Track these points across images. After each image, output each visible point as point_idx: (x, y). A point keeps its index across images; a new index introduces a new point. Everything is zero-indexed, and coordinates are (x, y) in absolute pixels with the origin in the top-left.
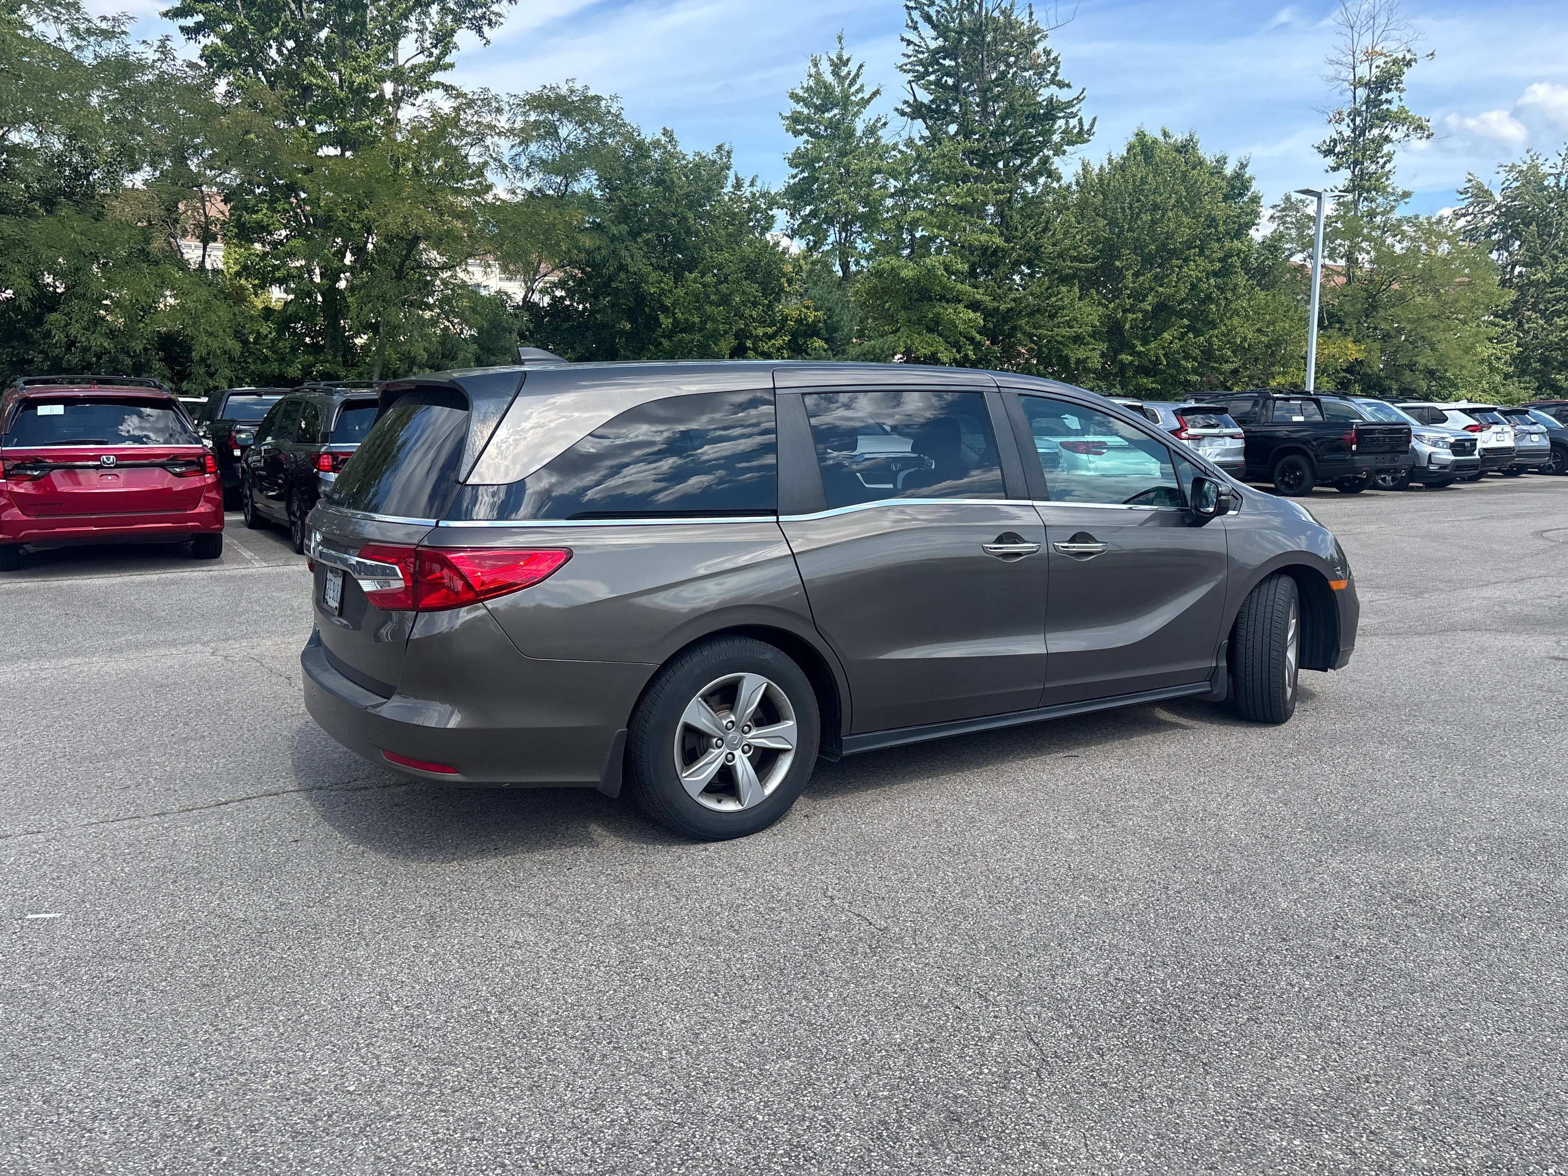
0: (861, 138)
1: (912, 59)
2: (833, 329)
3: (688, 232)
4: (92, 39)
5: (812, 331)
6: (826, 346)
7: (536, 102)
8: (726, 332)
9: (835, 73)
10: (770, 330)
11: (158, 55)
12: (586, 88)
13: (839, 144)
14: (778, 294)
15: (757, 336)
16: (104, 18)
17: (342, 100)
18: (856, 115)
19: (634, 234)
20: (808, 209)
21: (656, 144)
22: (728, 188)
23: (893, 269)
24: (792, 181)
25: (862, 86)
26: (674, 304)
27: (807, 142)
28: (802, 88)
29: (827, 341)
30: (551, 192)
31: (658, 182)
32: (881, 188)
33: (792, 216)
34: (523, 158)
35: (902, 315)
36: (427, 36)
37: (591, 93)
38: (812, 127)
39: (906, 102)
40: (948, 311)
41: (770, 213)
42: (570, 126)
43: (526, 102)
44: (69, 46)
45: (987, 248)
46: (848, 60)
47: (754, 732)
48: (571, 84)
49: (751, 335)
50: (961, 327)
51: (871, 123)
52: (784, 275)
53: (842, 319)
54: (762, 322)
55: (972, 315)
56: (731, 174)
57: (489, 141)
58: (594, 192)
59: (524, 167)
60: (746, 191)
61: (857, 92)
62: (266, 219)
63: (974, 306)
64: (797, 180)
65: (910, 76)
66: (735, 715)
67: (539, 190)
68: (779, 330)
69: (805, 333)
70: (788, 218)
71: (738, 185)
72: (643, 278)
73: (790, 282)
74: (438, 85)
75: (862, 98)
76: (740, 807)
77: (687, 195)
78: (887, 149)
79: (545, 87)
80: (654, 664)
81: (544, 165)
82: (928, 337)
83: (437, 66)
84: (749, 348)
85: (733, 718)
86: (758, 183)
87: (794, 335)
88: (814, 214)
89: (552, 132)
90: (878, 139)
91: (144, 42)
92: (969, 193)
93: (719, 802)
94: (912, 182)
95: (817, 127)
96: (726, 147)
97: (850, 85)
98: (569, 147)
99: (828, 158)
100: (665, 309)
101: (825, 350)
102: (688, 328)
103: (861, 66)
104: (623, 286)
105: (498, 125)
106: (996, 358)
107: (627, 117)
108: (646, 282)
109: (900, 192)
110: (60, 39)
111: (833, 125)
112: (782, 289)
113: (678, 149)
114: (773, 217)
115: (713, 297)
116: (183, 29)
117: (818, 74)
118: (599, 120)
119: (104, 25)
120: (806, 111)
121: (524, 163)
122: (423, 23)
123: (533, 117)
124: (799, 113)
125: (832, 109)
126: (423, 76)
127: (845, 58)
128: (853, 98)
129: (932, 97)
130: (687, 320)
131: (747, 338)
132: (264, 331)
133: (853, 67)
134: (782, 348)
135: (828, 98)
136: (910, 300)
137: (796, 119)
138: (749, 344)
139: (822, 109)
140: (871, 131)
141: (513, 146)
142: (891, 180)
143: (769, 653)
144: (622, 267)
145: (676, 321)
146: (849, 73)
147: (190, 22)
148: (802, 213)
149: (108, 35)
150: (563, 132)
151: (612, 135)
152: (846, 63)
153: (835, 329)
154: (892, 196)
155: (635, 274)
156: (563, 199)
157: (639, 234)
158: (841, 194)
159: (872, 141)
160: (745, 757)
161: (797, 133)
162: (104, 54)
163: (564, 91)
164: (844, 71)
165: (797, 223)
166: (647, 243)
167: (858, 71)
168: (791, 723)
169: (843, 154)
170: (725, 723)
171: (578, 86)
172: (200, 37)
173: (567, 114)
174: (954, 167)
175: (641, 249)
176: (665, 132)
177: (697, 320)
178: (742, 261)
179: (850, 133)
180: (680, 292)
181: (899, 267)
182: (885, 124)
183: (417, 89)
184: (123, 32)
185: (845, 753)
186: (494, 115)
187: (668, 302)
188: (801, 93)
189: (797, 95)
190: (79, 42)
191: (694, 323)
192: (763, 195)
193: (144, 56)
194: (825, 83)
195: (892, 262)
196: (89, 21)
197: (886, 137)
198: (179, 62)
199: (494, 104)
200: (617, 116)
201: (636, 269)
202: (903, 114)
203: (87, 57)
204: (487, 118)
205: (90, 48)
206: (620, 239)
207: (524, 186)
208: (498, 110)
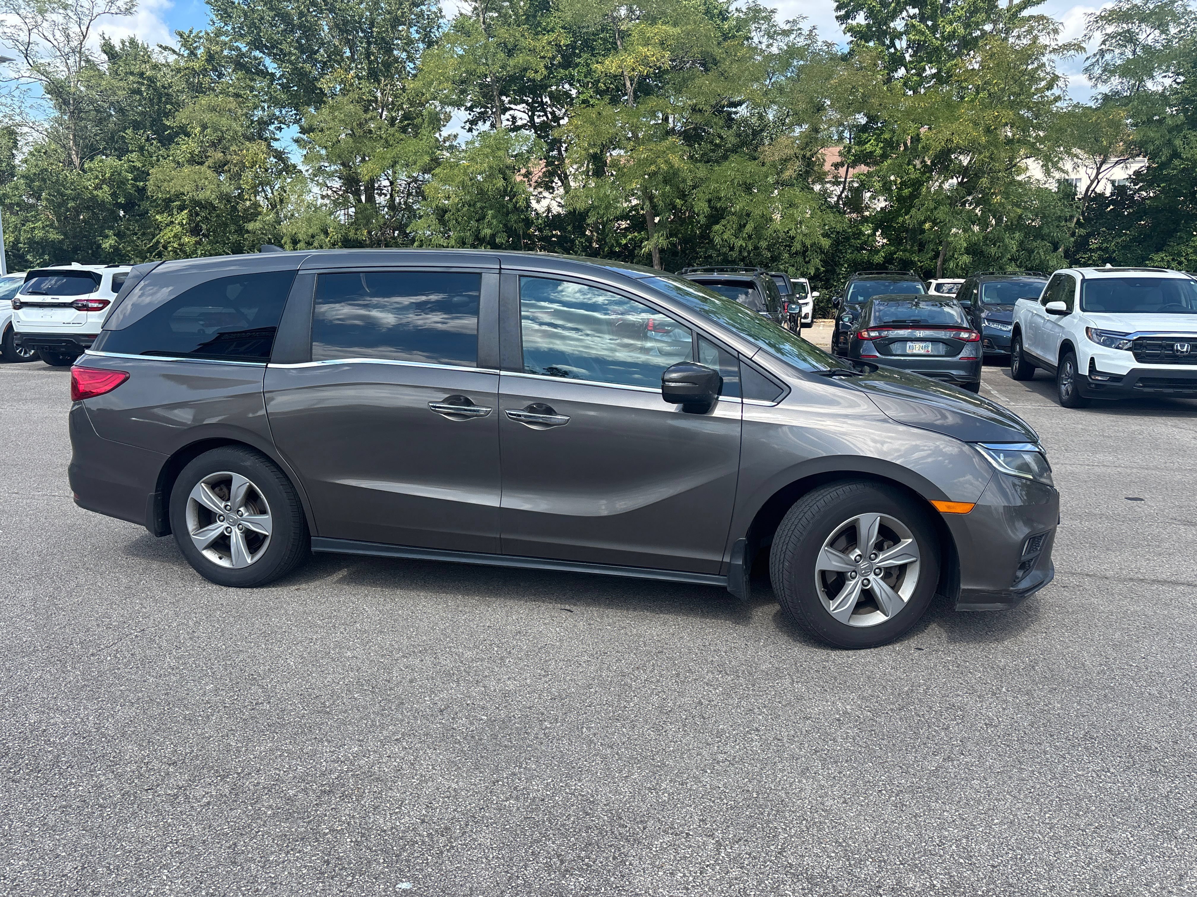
4: (778, 38)
7: (1112, 16)
16: (788, 22)
17: (937, 47)
30: (1126, 93)
34: (1097, 67)
42: (1149, 30)
43: (1101, 18)
44: (764, 46)
59: (1098, 75)
66: (230, 501)
67: (1116, 93)
76: (231, 566)
80: (169, 453)
89: (1130, 38)
93: (218, 558)
98: (1143, 51)
110: (760, 42)
116: (837, 18)
118: (1176, 19)
119: (787, 27)
121: (1097, 71)
123: (1110, 29)
126: (1015, 15)
141: (1088, 58)
144: (1176, 155)
147: (843, 12)
149: (788, 33)
150: (1142, 37)
155: (1187, 159)
160: (239, 533)
168: (268, 517)
170: (223, 505)
172: (850, 21)
173: (1142, 20)
185: (315, 549)
186: (1052, 36)
190: (771, 41)
199: (1051, 27)
201: (1189, 156)
203: (775, 50)
204: (1044, 40)
205: (775, 45)
206: (1178, 128)
207: (1098, 91)
208: (1056, 31)
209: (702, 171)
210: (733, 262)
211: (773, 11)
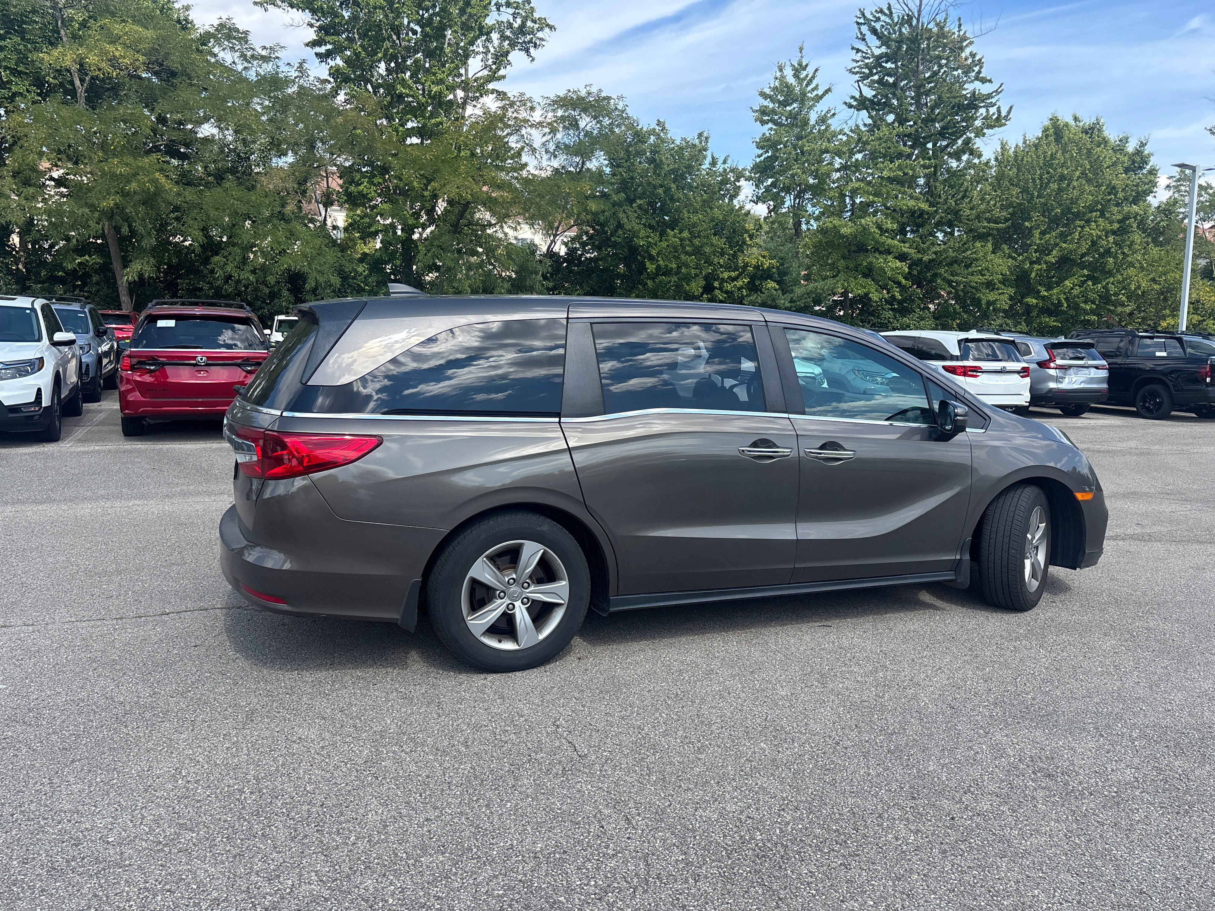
0: (814, 126)
1: (860, 63)
2: (783, 273)
3: (672, 200)
4: (255, 63)
5: (767, 275)
6: (777, 287)
7: (563, 102)
8: (696, 275)
9: (796, 76)
10: (733, 274)
11: (297, 74)
12: (600, 91)
13: (797, 130)
14: (741, 246)
15: (723, 279)
16: (264, 48)
17: (422, 103)
18: (811, 108)
19: (630, 201)
20: (770, 181)
21: (653, 132)
22: (706, 165)
23: (835, 227)
24: (758, 160)
25: (817, 85)
26: (658, 254)
27: (771, 129)
28: (770, 87)
29: (778, 283)
30: (572, 169)
31: (651, 161)
32: (828, 164)
33: (757, 186)
34: (551, 144)
35: (842, 264)
36: (489, 56)
37: (603, 94)
38: (776, 117)
39: (853, 97)
40: (879, 261)
41: (738, 184)
42: (588, 119)
43: (555, 102)
44: (240, 68)
45: (915, 212)
46: (807, 65)
47: (532, 588)
48: (588, 88)
49: (719, 278)
50: (889, 274)
51: (823, 114)
52: (747, 231)
53: (791, 266)
54: (728, 268)
55: (898, 264)
56: (709, 154)
57: (524, 131)
58: (604, 169)
59: (551, 150)
60: (720, 167)
61: (813, 90)
62: (365, 190)
63: (902, 257)
64: (762, 158)
65: (857, 77)
66: (516, 574)
67: (563, 167)
68: (740, 274)
69: (762, 276)
70: (754, 188)
71: (714, 163)
72: (635, 234)
73: (751, 237)
74: (493, 91)
75: (817, 95)
76: (517, 647)
77: (673, 171)
78: (835, 134)
79: (569, 91)
80: (445, 530)
81: (567, 149)
82: (861, 280)
83: (493, 77)
84: (716, 288)
85: (514, 576)
86: (729, 161)
87: (753, 278)
88: (774, 185)
89: (574, 124)
90: (828, 126)
91: (288, 64)
92: (900, 168)
93: (500, 641)
94: (853, 160)
95: (780, 118)
96: (705, 134)
97: (807, 86)
98: (585, 136)
99: (787, 141)
100: (651, 258)
101: (776, 290)
102: (667, 272)
103: (816, 70)
104: (620, 240)
105: (531, 119)
106: (919, 298)
107: (630, 112)
108: (638, 237)
109: (844, 168)
110: (234, 62)
111: (792, 116)
112: (744, 242)
113: (669, 136)
114: (739, 187)
115: (688, 248)
116: (317, 54)
117: (783, 77)
118: (609, 115)
119: (264, 53)
120: (771, 105)
121: (552, 147)
122: (487, 47)
123: (560, 113)
124: (766, 107)
125: (792, 103)
126: (482, 85)
127: (804, 64)
128: (809, 95)
129: (874, 93)
130: (666, 266)
131: (715, 280)
132: (360, 269)
133: (810, 70)
134: (742, 287)
135: (789, 96)
136: (849, 251)
137: (763, 111)
138: (716, 284)
139: (784, 104)
140: (823, 120)
141: (544, 135)
142: (837, 158)
143: (546, 525)
144: (620, 226)
145: (658, 267)
146: (807, 76)
147: (322, 49)
148: (765, 184)
149: (266, 59)
150: (582, 124)
151: (618, 126)
152: (804, 69)
153: (785, 273)
154: (838, 170)
155: (630, 231)
156: (580, 174)
157: (634, 201)
158: (796, 169)
159: (823, 128)
160: (523, 608)
161: (763, 123)
162: (263, 73)
163: (583, 93)
164: (803, 74)
165: (761, 191)
166: (640, 207)
167: (814, 73)
168: (564, 583)
169: (799, 138)
170: (507, 579)
171: (594, 90)
172: (329, 60)
173: (585, 110)
174: (889, 148)
175: (635, 212)
176: (659, 123)
177: (674, 266)
178: (712, 220)
179: (806, 122)
180: (664, 244)
181: (839, 226)
182: (834, 115)
183: (478, 95)
184: (277, 58)
185: (612, 609)
186: (528, 112)
187: (654, 253)
188: (768, 91)
189: (765, 93)
190: (246, 65)
191: (672, 268)
192: (732, 171)
193: (289, 74)
194: (787, 83)
195: (835, 222)
196: (253, 50)
197: (835, 124)
198: (311, 78)
199: (529, 104)
200: (623, 111)
201: (630, 227)
202: (850, 106)
203: (252, 75)
204: (523, 114)
205: (254, 69)
206: (619, 204)
207: (551, 164)
208: (532, 109)
209: (190, 194)
210: (227, 297)
211: (246, 33)
